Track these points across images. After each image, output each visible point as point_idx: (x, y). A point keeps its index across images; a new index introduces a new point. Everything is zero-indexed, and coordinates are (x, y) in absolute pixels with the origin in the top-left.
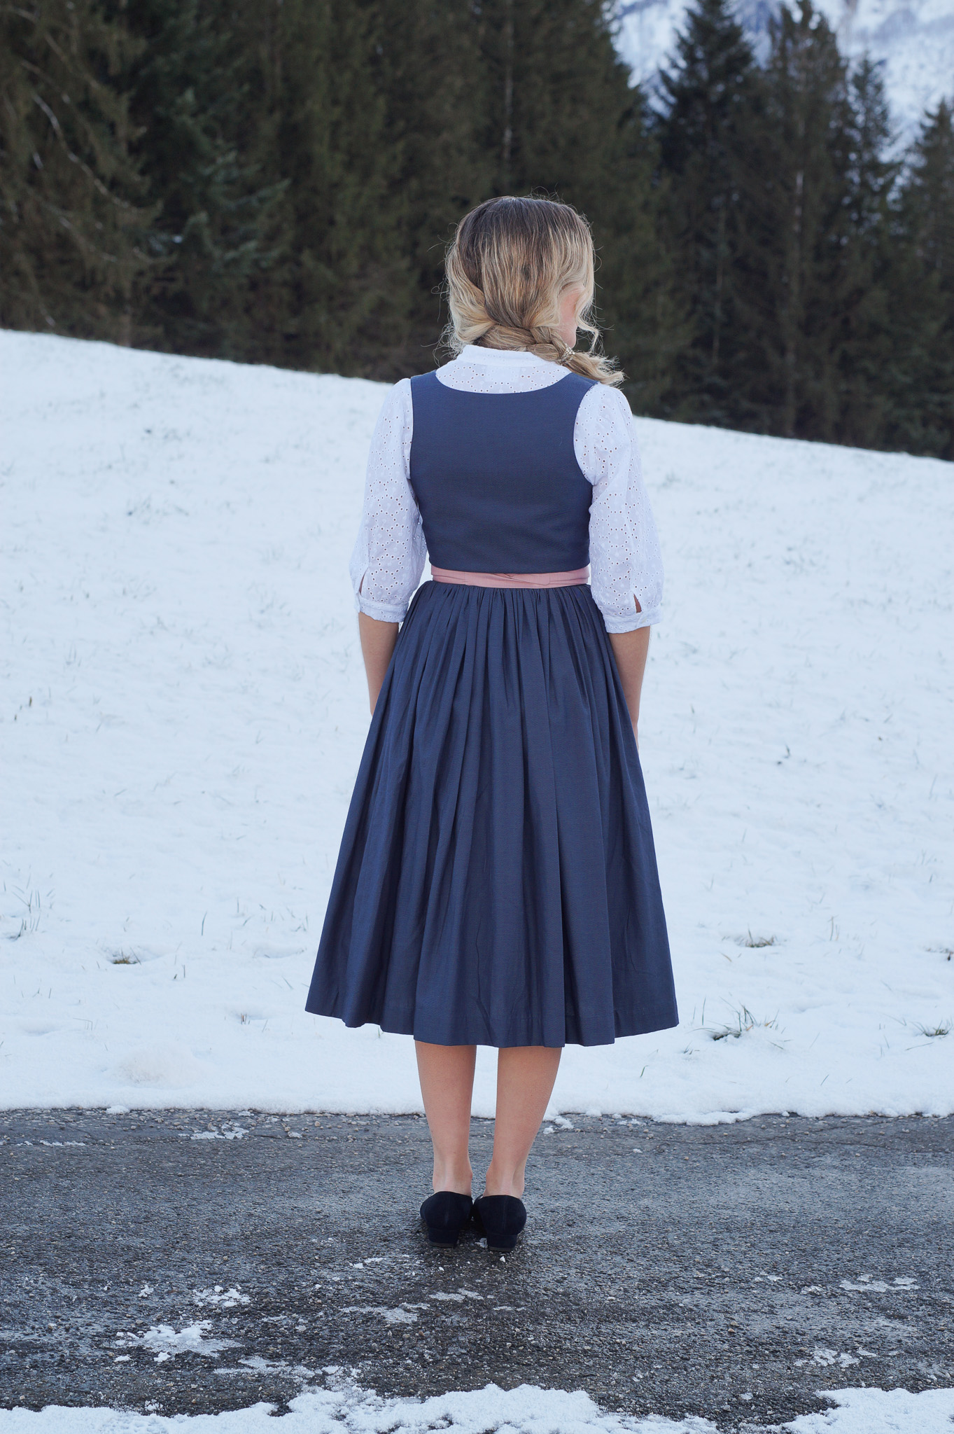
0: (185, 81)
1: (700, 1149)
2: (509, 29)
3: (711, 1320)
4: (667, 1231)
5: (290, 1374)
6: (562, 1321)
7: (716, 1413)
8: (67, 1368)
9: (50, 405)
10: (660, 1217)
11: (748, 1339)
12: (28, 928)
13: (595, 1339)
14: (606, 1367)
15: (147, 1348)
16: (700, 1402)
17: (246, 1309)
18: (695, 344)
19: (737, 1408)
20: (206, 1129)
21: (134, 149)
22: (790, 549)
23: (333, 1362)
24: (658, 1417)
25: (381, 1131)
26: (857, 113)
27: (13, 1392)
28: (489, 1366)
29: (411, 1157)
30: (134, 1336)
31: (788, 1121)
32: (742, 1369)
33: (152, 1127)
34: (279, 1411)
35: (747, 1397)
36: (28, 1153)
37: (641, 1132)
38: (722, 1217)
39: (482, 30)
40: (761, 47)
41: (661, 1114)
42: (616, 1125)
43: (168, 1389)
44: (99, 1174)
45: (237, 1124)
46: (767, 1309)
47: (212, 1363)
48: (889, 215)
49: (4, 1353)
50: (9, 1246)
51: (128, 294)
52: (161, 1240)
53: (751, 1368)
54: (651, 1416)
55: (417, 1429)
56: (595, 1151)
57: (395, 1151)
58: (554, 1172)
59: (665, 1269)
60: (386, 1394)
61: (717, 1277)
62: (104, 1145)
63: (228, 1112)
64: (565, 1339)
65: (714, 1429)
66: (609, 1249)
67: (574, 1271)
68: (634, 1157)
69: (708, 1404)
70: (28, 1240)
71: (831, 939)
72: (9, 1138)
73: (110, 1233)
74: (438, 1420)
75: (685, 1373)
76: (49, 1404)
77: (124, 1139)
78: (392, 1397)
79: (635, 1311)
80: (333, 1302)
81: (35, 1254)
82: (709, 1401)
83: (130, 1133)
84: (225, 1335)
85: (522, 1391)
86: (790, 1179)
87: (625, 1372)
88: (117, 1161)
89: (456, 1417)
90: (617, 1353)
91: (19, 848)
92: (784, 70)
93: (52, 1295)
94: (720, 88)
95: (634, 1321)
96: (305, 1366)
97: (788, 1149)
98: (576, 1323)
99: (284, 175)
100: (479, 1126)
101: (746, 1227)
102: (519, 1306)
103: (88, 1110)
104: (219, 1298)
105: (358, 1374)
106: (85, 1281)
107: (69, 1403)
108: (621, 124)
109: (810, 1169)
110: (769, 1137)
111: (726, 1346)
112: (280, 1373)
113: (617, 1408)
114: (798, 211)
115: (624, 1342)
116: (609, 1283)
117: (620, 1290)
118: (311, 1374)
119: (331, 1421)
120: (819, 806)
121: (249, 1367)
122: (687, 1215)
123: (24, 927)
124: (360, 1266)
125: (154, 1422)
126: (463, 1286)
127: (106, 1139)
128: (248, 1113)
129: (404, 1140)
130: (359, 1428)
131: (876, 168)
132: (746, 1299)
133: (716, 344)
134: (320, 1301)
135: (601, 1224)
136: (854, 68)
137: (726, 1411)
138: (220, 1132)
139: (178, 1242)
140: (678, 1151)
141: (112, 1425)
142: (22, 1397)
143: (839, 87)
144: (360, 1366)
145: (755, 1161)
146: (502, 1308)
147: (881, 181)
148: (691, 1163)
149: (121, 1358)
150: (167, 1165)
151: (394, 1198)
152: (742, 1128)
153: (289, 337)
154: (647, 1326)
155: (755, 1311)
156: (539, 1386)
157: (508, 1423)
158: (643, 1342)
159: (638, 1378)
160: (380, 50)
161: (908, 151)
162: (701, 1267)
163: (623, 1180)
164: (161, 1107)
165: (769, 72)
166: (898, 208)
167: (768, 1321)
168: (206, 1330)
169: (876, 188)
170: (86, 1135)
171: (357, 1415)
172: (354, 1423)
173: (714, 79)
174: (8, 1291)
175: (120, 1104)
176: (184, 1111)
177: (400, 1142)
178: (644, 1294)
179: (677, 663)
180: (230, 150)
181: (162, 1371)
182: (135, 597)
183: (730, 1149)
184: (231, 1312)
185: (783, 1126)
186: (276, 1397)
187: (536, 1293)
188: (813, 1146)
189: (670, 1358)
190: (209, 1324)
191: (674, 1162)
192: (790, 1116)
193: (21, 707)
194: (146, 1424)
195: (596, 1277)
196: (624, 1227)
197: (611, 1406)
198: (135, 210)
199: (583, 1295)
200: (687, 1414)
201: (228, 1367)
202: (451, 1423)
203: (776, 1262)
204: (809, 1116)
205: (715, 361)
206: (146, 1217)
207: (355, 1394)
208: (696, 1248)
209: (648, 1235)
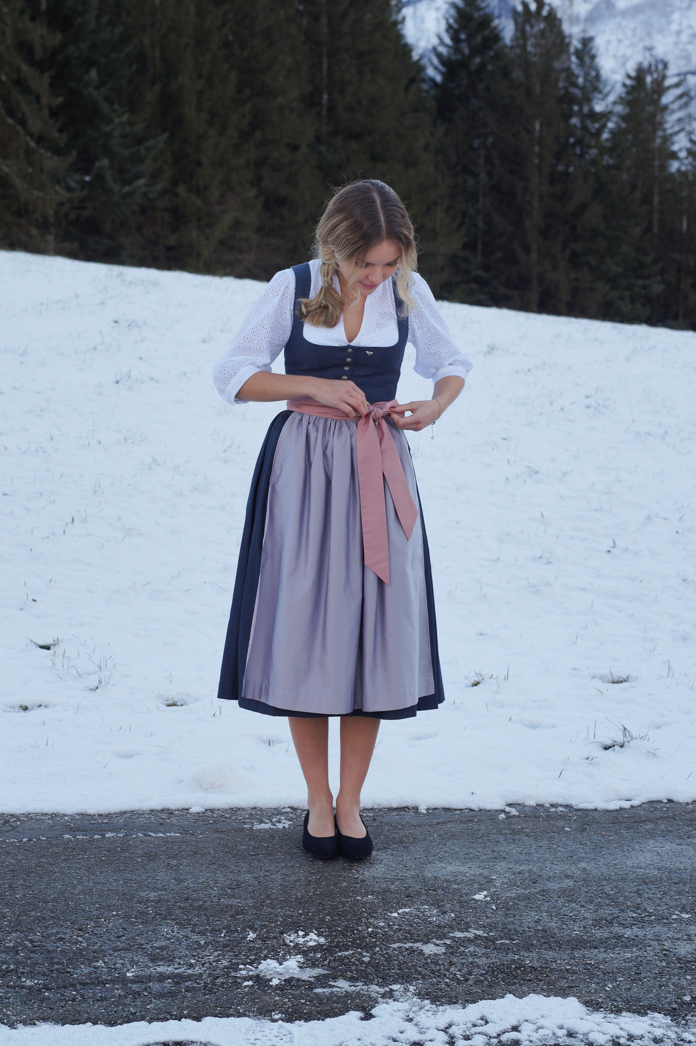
0: (90, 63)
1: (611, 827)
2: (324, 21)
3: (649, 946)
4: (602, 885)
5: (367, 991)
6: (546, 949)
7: (668, 1010)
8: (211, 991)
9: (42, 304)
10: (595, 875)
11: (678, 958)
12: (103, 683)
13: (572, 961)
14: (585, 980)
15: (263, 976)
16: (656, 1003)
17: (325, 947)
18: (465, 246)
19: (682, 1007)
20: (262, 822)
21: (54, 113)
22: (587, 397)
23: (395, 982)
24: (629, 1014)
25: (385, 820)
26: (577, 77)
27: (178, 1008)
28: (504, 982)
29: (411, 838)
30: (251, 968)
31: (667, 806)
32: (680, 980)
33: (224, 821)
34: (365, 1017)
35: (687, 998)
36: (142, 841)
37: (566, 816)
38: (639, 874)
39: (305, 22)
40: (508, 30)
41: (578, 803)
42: (548, 811)
43: (285, 1003)
44: (195, 855)
45: (283, 818)
46: (685, 937)
47: (311, 985)
48: (603, 150)
49: (164, 982)
50: (148, 908)
51: (52, 220)
52: (252, 900)
53: (685, 978)
54: (624, 1014)
55: (465, 1026)
56: (538, 830)
57: (398, 834)
58: (514, 846)
59: (608, 912)
60: (437, 1003)
61: (646, 916)
62: (193, 834)
63: (274, 809)
64: (552, 962)
65: (670, 1022)
66: (565, 898)
67: (545, 914)
68: (567, 833)
69: (662, 1004)
70: (158, 902)
71: (668, 676)
72: (126, 832)
73: (215, 897)
74: (477, 1020)
75: (641, 983)
76: (206, 1016)
77: (206, 830)
78: (442, 1005)
79: (595, 941)
80: (383, 940)
81: (167, 912)
82: (662, 1002)
83: (210, 826)
84: (314, 966)
85: (531, 999)
86: (679, 846)
87: (599, 984)
88: (206, 846)
89: (490, 1017)
90: (590, 971)
91: (81, 625)
92: (524, 47)
93: (186, 940)
94: (477, 60)
95: (596, 948)
96: (376, 985)
97: (672, 825)
98: (556, 951)
99: (164, 130)
100: (452, 815)
101: (656, 880)
102: (513, 940)
103: (176, 811)
104: (303, 940)
105: (415, 990)
106: (207, 930)
107: (219, 1015)
108: (407, 88)
109: (691, 839)
110: (657, 817)
111: (664, 964)
112: (360, 990)
113: (599, 1009)
114: (537, 149)
115: (593, 963)
116: (572, 922)
117: (581, 927)
118: (382, 990)
119: (404, 1022)
120: (641, 581)
121: (337, 987)
122: (613, 873)
123: (100, 682)
124: (395, 915)
125: (281, 1027)
126: (471, 927)
127: (194, 831)
128: (289, 810)
129: (402, 825)
130: (424, 1027)
131: (593, 115)
132: (670, 930)
133: (480, 247)
134: (374, 940)
135: (555, 881)
136: (576, 44)
137: (674, 1009)
138: (272, 823)
139: (264, 902)
140: (596, 829)
141: (253, 1029)
142: (186, 1012)
143: (564, 57)
144: (414, 984)
145: (651, 835)
146: (503, 941)
147: (597, 125)
148: (607, 837)
149: (246, 983)
150: (241, 848)
151: (406, 867)
152: (636, 811)
153: (169, 249)
154: (606, 951)
155: (678, 939)
156: (542, 995)
157: (527, 1021)
158: (606, 963)
159: (609, 987)
160: (231, 38)
161: (614, 103)
162: (633, 909)
163: (562, 850)
164: (227, 807)
165: (512, 47)
166: (608, 145)
167: (689, 945)
168: (300, 962)
169: (593, 131)
170: (179, 828)
171: (421, 1018)
172: (421, 1024)
173: (472, 55)
174: (154, 939)
175: (198, 806)
176: (243, 809)
177: (400, 827)
178: (598, 929)
179: (525, 481)
180: (124, 113)
181: (278, 992)
182: (133, 443)
183: (631, 827)
184: (315, 949)
185: (665, 809)
186: (362, 1007)
187: (523, 930)
188: (689, 823)
189: (627, 973)
190: (301, 958)
191: (595, 836)
192: (668, 802)
193: (67, 524)
194: (276, 1028)
195: (562, 918)
196: (572, 883)
197: (594, 1007)
198: (56, 158)
199: (556, 931)
200: (649, 1012)
201: (324, 988)
202: (487, 1022)
203: (684, 905)
204: (681, 802)
205: (479, 259)
206: (237, 885)
207: (416, 1004)
208: (626, 897)
209: (590, 888)
